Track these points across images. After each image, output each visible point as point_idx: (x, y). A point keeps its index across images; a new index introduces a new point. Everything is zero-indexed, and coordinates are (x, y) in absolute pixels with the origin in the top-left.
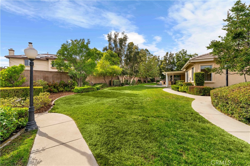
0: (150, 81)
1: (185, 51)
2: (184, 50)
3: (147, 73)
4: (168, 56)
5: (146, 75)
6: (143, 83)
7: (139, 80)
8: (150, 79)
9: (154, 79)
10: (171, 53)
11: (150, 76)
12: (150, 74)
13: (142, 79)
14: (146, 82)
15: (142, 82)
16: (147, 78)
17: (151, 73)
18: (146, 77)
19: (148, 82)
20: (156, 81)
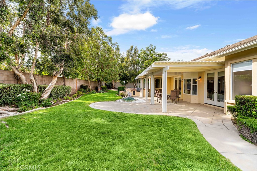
0: (105, 88)
2: (152, 46)
3: (101, 72)
4: (133, 52)
5: (99, 77)
6: (93, 93)
7: (82, 86)
8: (106, 85)
9: (112, 84)
10: (136, 47)
11: (106, 79)
12: (106, 74)
13: (90, 85)
14: (99, 90)
15: (89, 91)
16: (101, 83)
17: (108, 73)
18: (99, 81)
19: (103, 89)
20: (114, 88)
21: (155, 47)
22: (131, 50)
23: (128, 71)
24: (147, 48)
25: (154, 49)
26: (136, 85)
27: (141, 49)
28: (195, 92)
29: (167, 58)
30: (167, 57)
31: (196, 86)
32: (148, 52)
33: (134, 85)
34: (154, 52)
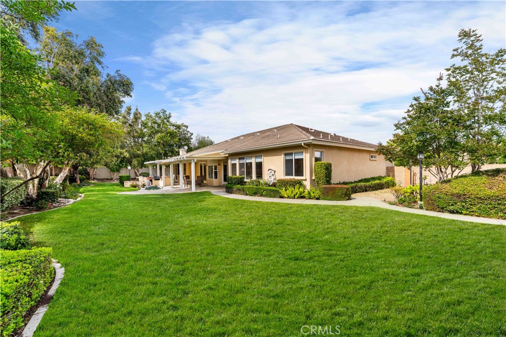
1: (167, 113)
4: (132, 116)
10: (137, 110)
14: (79, 182)
20: (92, 178)
21: (170, 114)
22: (129, 113)
23: (126, 149)
24: (157, 114)
25: (169, 118)
26: (138, 171)
27: (147, 113)
28: (216, 177)
29: (189, 132)
30: (188, 130)
31: (217, 172)
32: (159, 121)
33: (135, 172)
34: (168, 121)
